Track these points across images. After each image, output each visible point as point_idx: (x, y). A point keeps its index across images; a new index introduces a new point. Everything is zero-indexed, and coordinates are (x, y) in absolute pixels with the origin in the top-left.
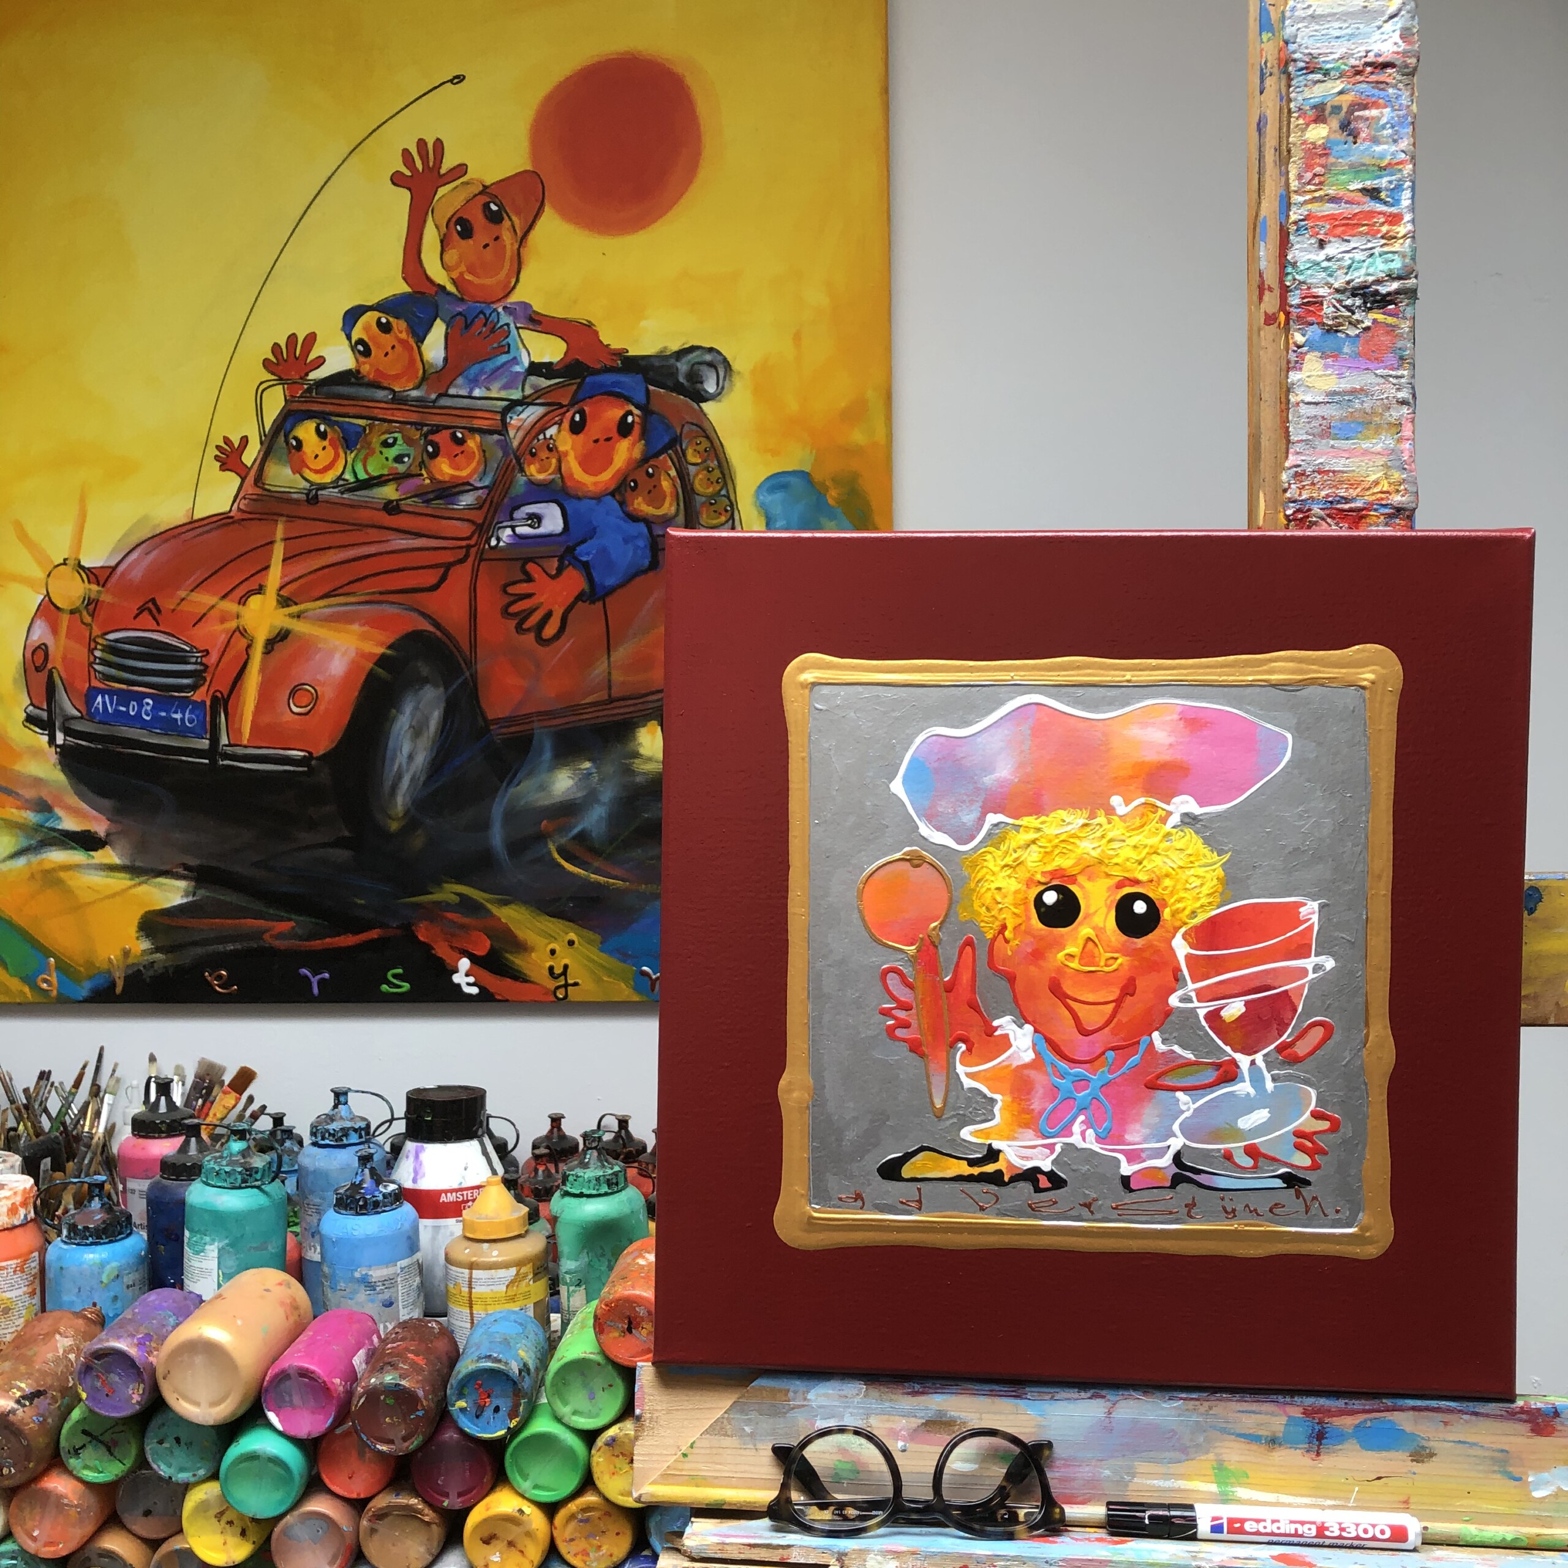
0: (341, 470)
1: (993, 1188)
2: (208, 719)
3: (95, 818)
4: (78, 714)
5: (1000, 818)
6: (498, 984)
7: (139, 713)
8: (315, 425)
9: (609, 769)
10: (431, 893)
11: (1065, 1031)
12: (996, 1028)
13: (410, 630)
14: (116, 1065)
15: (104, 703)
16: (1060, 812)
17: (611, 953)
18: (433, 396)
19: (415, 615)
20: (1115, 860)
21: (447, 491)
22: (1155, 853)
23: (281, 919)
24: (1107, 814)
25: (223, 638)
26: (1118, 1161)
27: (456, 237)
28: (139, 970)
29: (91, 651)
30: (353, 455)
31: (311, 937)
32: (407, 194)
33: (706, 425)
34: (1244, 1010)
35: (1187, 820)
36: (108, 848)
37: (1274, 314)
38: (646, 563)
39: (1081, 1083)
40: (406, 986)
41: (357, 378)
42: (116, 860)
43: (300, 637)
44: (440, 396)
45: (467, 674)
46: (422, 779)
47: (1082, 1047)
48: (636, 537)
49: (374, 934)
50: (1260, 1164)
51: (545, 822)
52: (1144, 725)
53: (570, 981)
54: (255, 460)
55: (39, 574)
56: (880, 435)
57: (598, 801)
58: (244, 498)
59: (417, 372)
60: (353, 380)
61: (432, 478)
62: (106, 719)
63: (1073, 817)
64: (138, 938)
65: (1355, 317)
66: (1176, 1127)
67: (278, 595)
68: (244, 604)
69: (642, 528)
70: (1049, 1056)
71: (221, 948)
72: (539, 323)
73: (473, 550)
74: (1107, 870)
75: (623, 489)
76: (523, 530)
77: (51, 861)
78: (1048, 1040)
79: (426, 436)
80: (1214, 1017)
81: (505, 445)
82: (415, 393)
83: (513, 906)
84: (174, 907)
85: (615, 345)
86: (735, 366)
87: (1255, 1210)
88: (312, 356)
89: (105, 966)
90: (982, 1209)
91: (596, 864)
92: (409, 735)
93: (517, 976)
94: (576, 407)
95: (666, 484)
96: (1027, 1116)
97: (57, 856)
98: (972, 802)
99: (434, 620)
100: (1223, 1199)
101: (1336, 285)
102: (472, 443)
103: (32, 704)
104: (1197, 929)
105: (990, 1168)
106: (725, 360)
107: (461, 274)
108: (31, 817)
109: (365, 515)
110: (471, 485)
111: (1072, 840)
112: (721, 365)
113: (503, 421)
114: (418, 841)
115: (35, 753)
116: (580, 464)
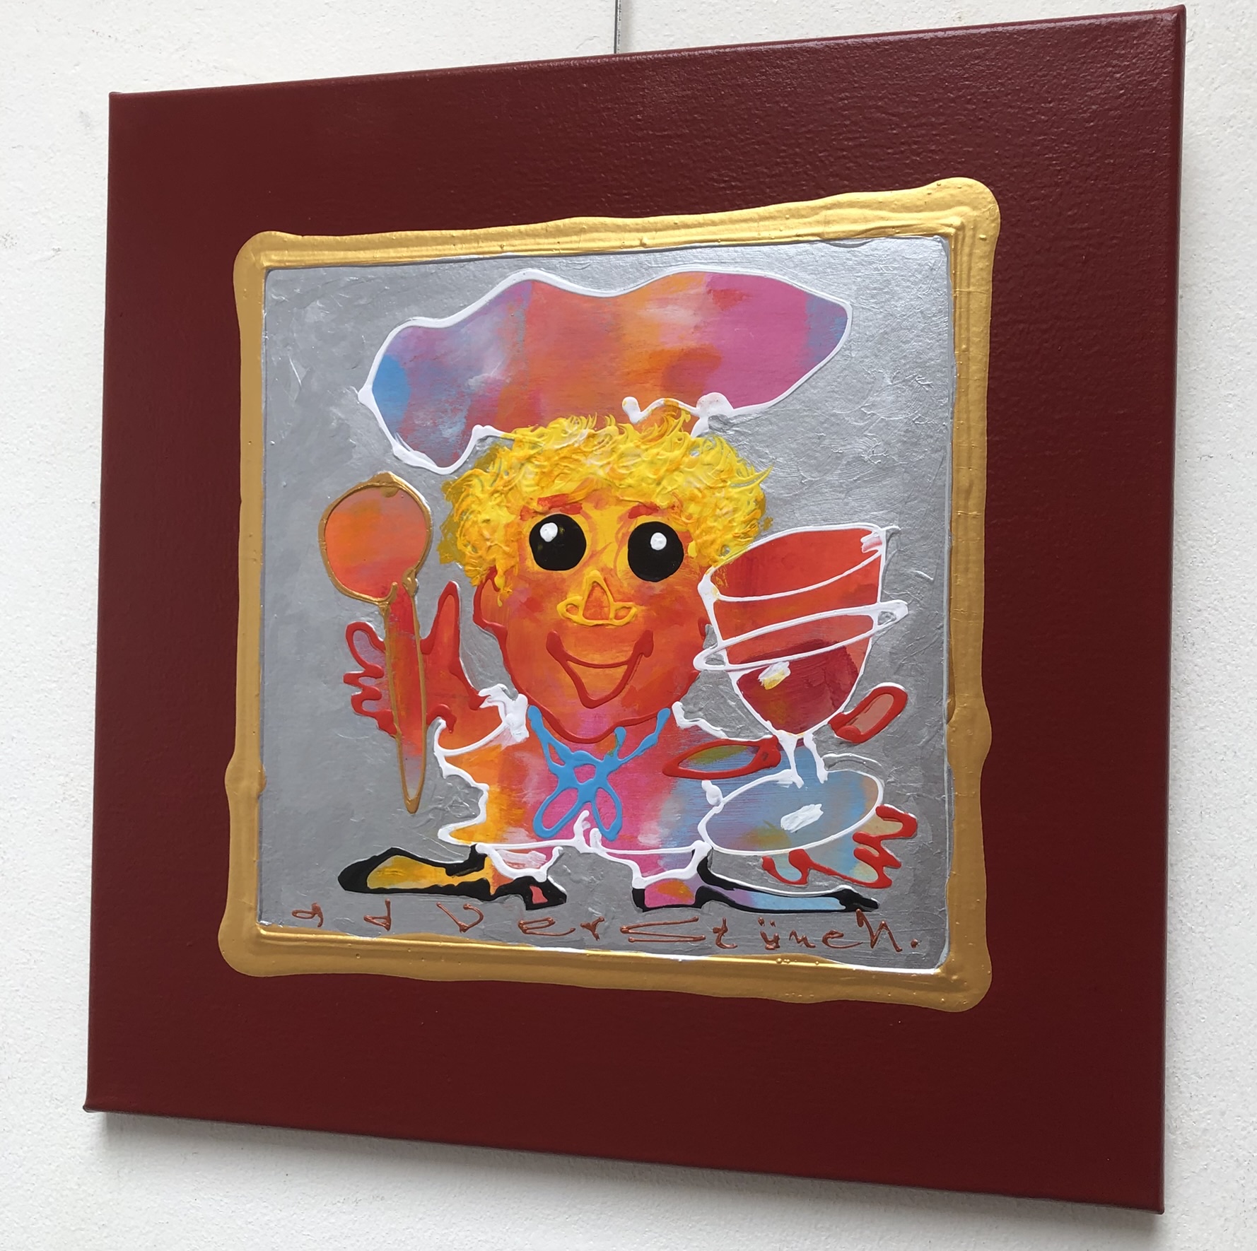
1: (475, 903)
5: (490, 430)
11: (567, 703)
12: (483, 699)
16: (562, 420)
20: (630, 481)
22: (677, 469)
24: (617, 422)
26: (630, 871)
34: (788, 673)
35: (716, 425)
39: (584, 771)
47: (587, 722)
50: (810, 878)
52: (664, 302)
63: (576, 427)
66: (702, 827)
70: (547, 735)
74: (618, 494)
78: (545, 714)
80: (750, 684)
87: (805, 939)
90: (463, 929)
96: (520, 812)
98: (455, 411)
100: (762, 923)
104: (728, 568)
105: (473, 877)
111: (574, 456)
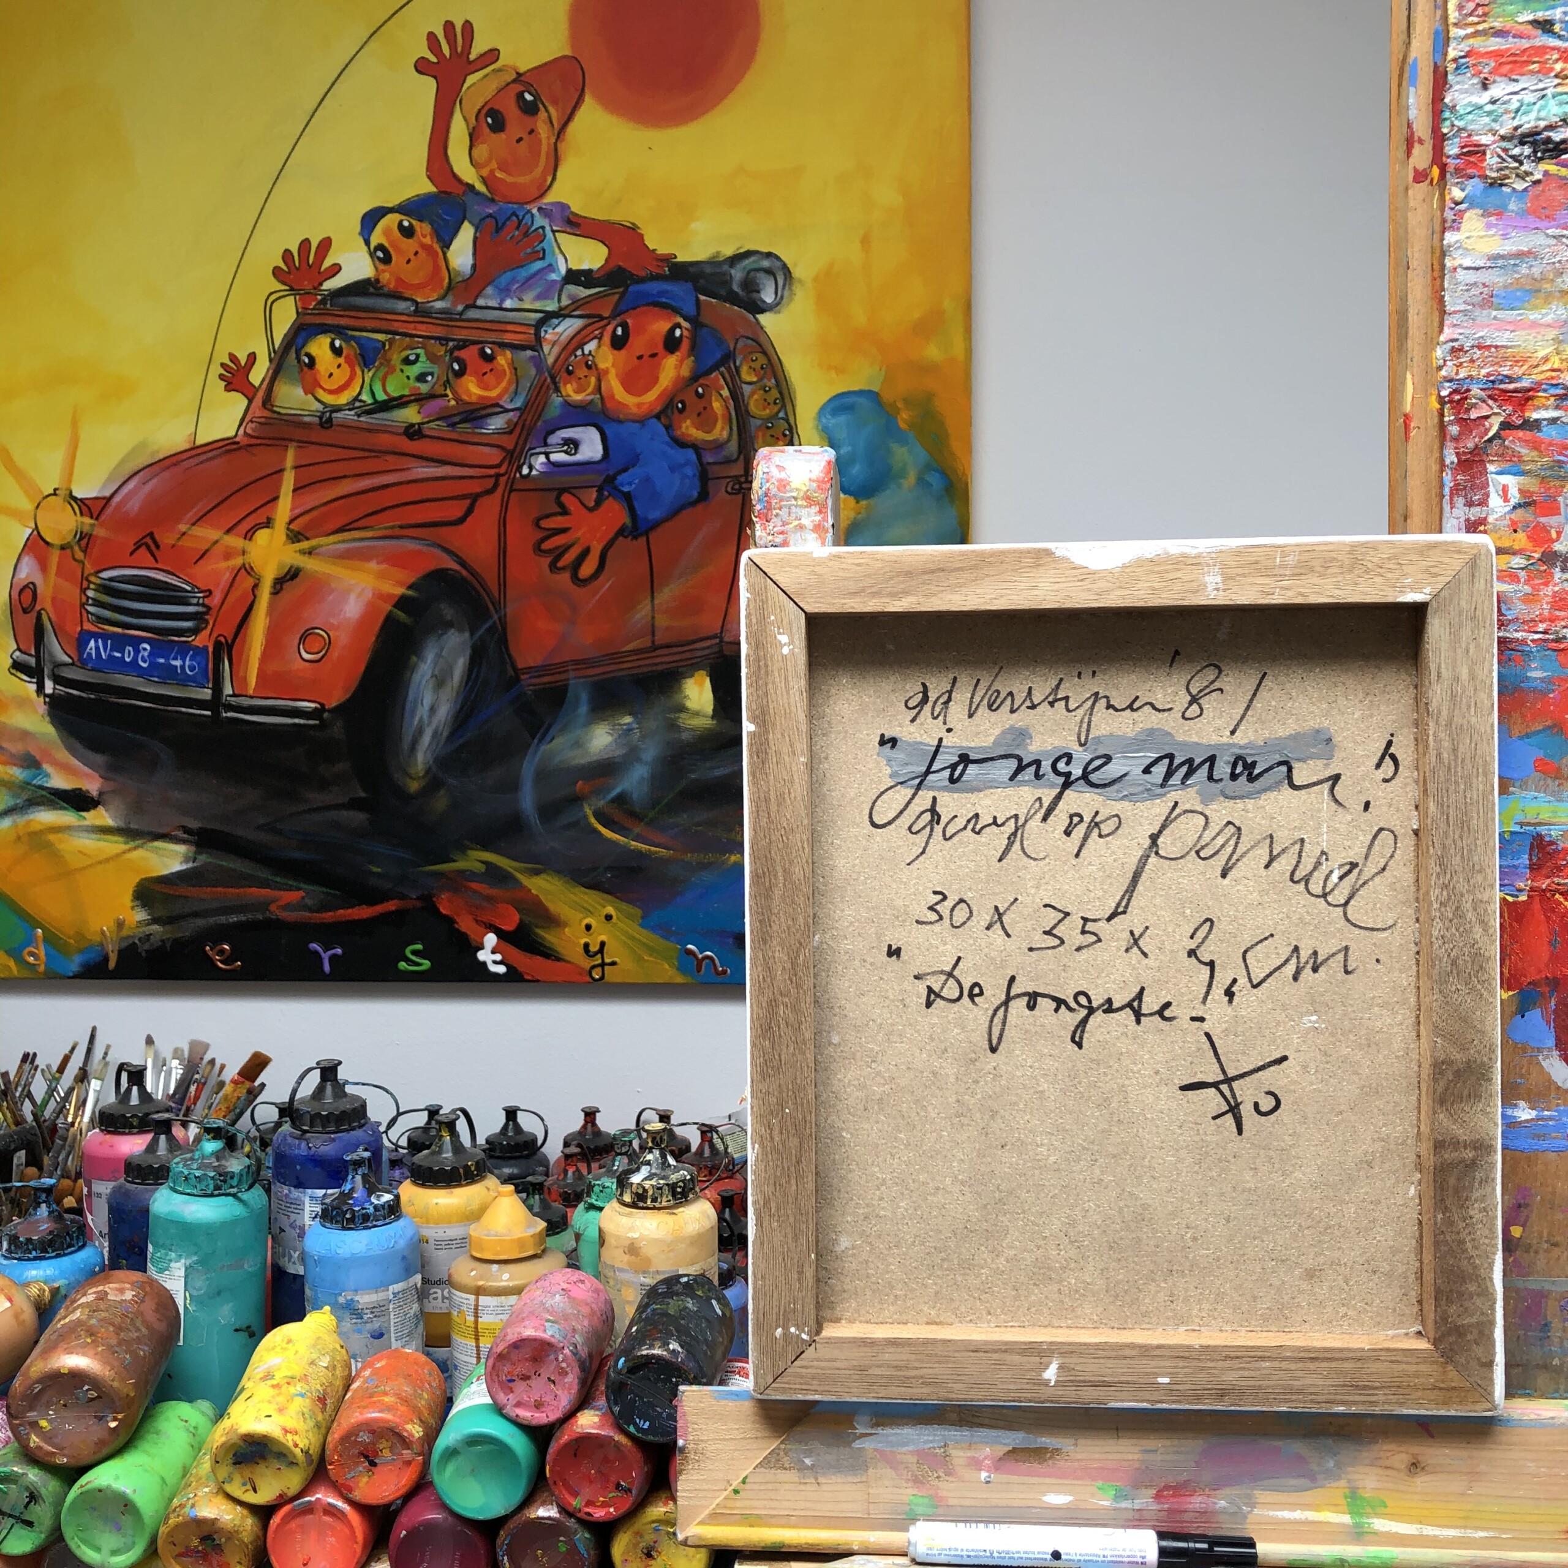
0: (358, 390)
2: (210, 666)
3: (87, 775)
4: (68, 660)
6: (526, 962)
7: (135, 659)
8: (329, 340)
9: (652, 724)
10: (454, 861)
13: (433, 566)
14: (108, 1047)
15: (97, 648)
17: (653, 929)
18: (460, 308)
19: (437, 551)
21: (475, 414)
23: (290, 889)
25: (227, 577)
28: (134, 943)
29: (83, 591)
30: (371, 374)
31: (322, 908)
33: (762, 339)
36: (101, 809)
37: (1425, 170)
38: (695, 494)
40: (426, 964)
41: (375, 288)
42: (110, 822)
43: (311, 575)
44: (467, 307)
45: (496, 617)
46: (445, 734)
48: (685, 464)
49: (391, 906)
51: (580, 782)
53: (607, 960)
54: (263, 380)
55: (28, 506)
56: (958, 350)
57: (639, 760)
58: (251, 421)
59: (443, 280)
60: (372, 290)
61: (457, 399)
62: (99, 665)
64: (133, 908)
65: (1523, 168)
67: (288, 529)
68: (250, 539)
69: (691, 454)
71: (223, 919)
73: (503, 480)
75: (669, 411)
76: (558, 457)
77: (40, 823)
79: (451, 352)
81: (538, 362)
82: (439, 305)
83: (543, 876)
84: (172, 874)
85: (662, 250)
86: (797, 272)
88: (327, 263)
89: (99, 939)
91: (637, 830)
92: (431, 686)
93: (549, 954)
94: (618, 320)
95: (717, 405)
97: (46, 817)
99: (457, 556)
101: (1502, 132)
103: (19, 649)
106: (785, 267)
107: (492, 172)
108: (17, 773)
109: (385, 441)
110: (502, 407)
112: (780, 272)
113: (537, 335)
114: (440, 802)
115: (22, 702)
116: (622, 384)
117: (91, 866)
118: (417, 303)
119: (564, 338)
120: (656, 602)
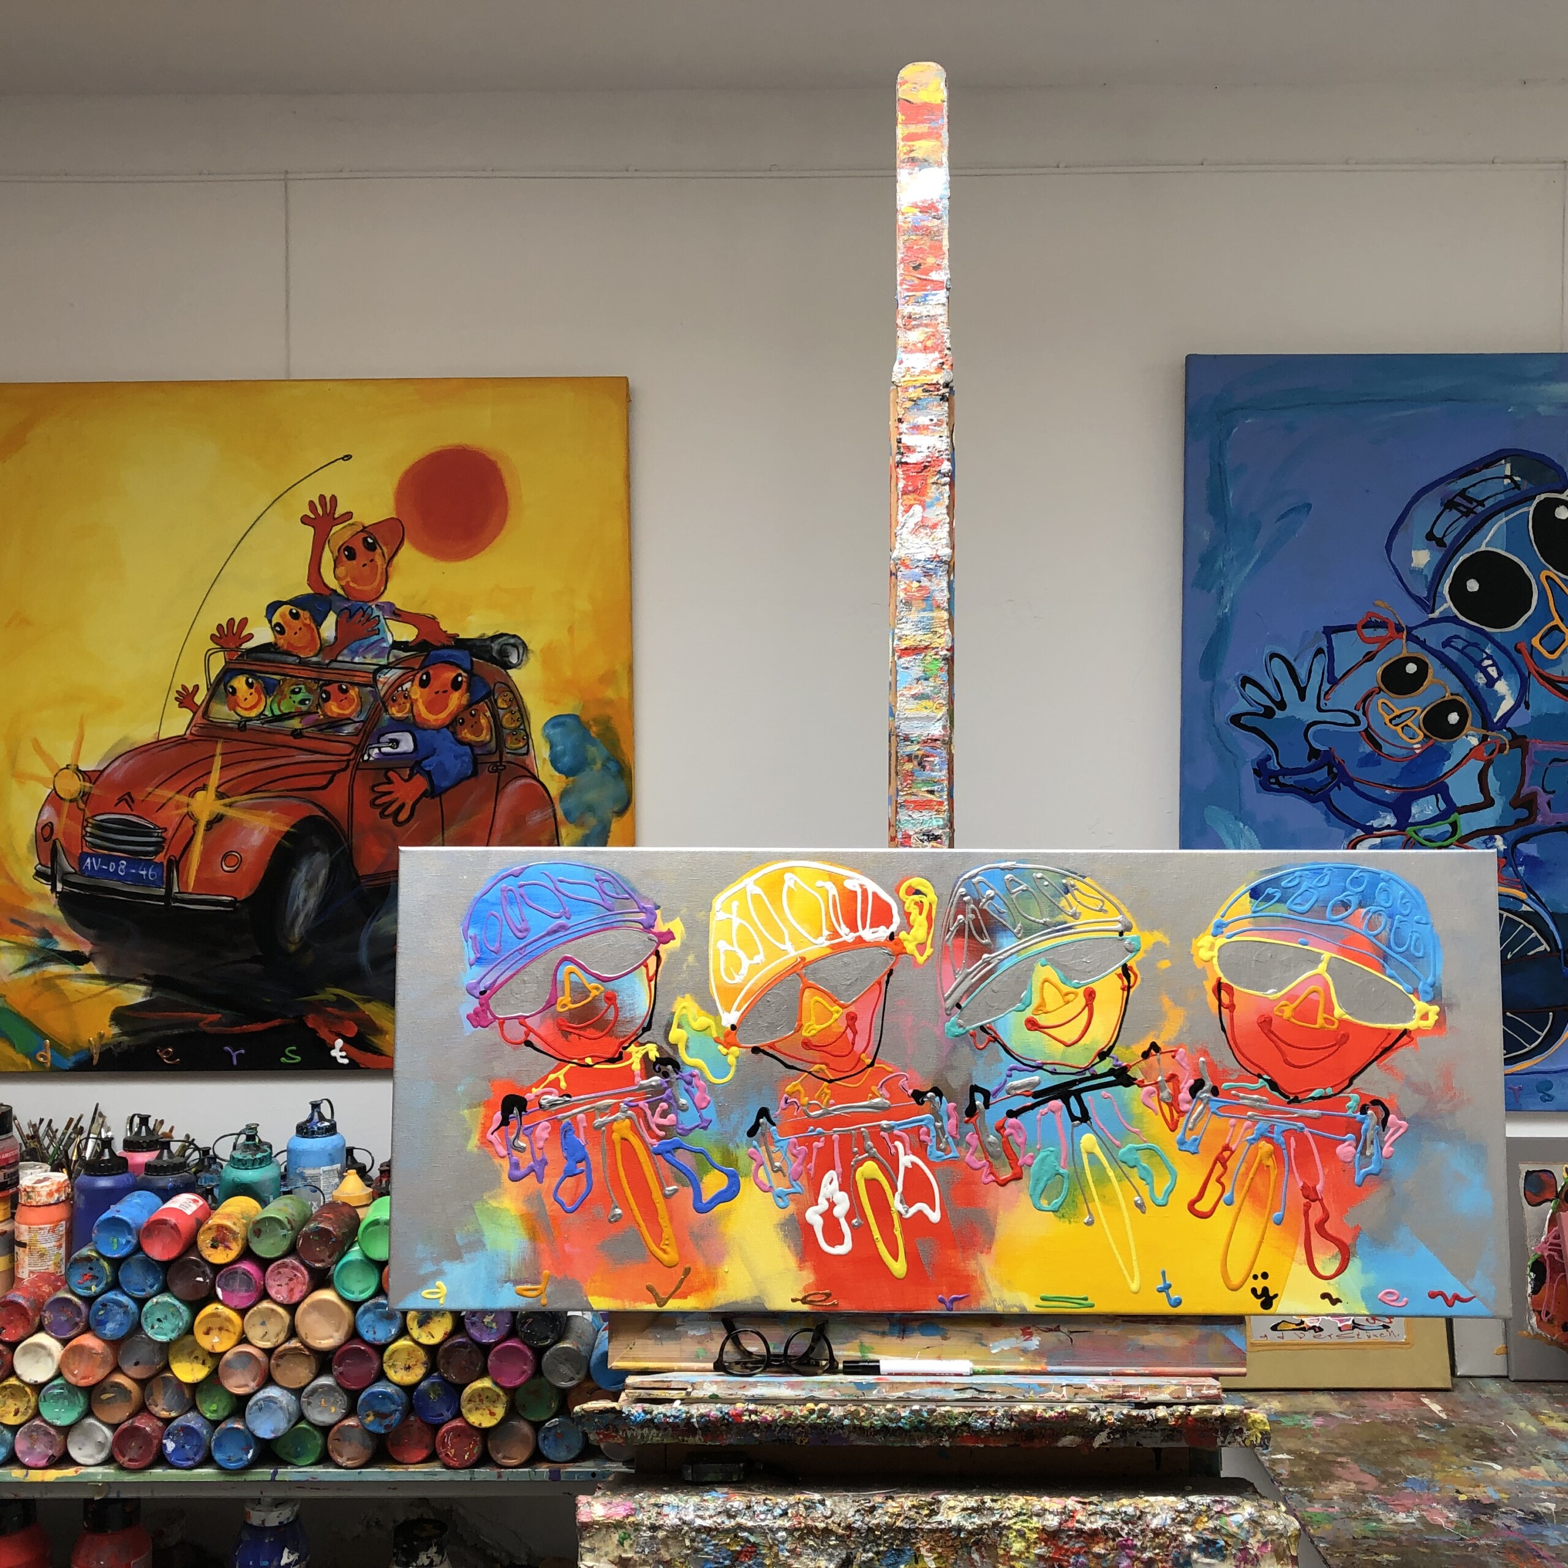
2: (165, 875)
3: (83, 943)
4: (72, 870)
6: (361, 1056)
7: (116, 870)
10: (317, 994)
13: (307, 815)
15: (92, 863)
18: (327, 661)
19: (310, 805)
21: (336, 724)
23: (212, 1013)
25: (177, 820)
27: (345, 559)
28: (110, 1048)
29: (84, 828)
31: (232, 1025)
32: (312, 530)
33: (510, 684)
36: (91, 963)
40: (298, 1059)
42: (97, 972)
43: (231, 819)
44: (332, 661)
45: (346, 845)
46: (313, 915)
49: (276, 1023)
55: (51, 775)
58: (195, 726)
61: (325, 715)
62: (92, 874)
64: (110, 1026)
67: (216, 791)
68: (192, 797)
71: (169, 1032)
72: (399, 615)
73: (352, 763)
77: (49, 972)
79: (321, 687)
81: (375, 694)
82: (315, 659)
83: (374, 1002)
84: (137, 1004)
86: (530, 647)
88: (245, 633)
89: (86, 1045)
92: (305, 886)
93: (377, 1051)
95: (483, 721)
97: (54, 969)
99: (323, 808)
102: (353, 692)
103: (40, 864)
106: (523, 643)
107: (348, 583)
108: (37, 941)
109: (279, 738)
112: (521, 646)
113: (375, 678)
114: (310, 958)
115: (42, 897)
117: (84, 999)
118: (299, 657)
119: (391, 681)
120: (445, 835)
